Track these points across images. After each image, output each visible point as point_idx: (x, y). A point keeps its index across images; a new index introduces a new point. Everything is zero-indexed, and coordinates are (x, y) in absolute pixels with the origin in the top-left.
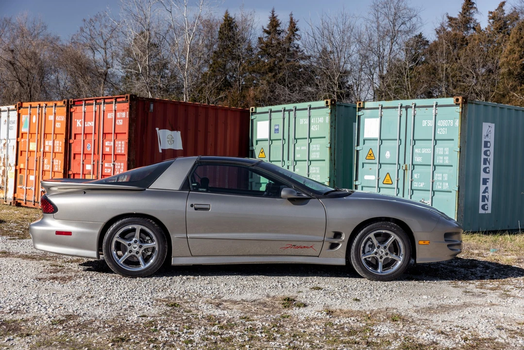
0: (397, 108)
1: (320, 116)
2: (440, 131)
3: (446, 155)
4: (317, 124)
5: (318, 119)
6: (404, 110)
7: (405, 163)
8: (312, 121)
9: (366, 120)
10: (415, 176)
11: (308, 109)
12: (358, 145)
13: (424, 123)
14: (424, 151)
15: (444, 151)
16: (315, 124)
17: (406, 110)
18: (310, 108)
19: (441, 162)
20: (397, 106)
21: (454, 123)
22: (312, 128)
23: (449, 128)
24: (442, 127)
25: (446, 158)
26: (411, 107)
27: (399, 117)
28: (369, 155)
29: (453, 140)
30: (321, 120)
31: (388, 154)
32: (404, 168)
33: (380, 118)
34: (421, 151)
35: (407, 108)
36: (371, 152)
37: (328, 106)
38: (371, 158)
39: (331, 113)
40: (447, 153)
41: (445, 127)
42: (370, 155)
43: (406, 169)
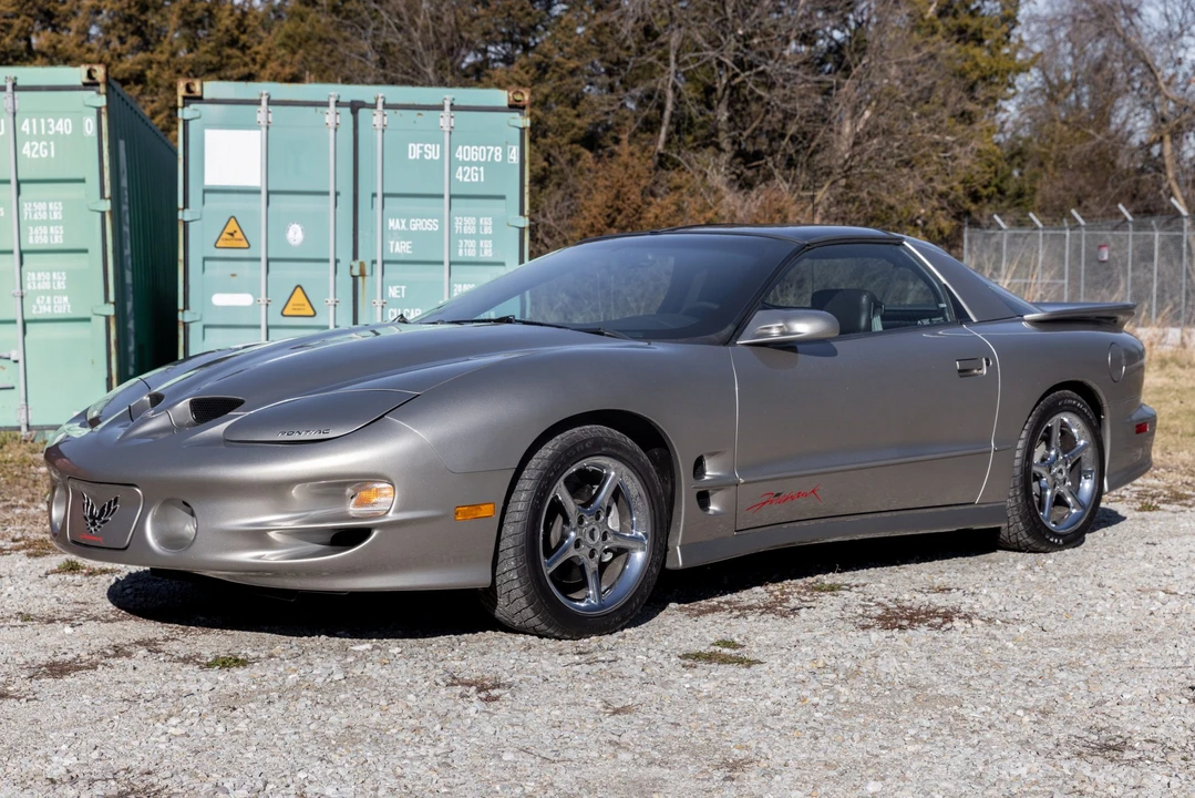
0: (326, 104)
1: (57, 115)
2: (464, 173)
3: (487, 237)
4: (48, 138)
5: (47, 125)
6: (347, 110)
7: (355, 257)
8: (25, 127)
9: (210, 134)
10: (393, 292)
11: (9, 89)
12: (186, 205)
13: (414, 151)
14: (417, 225)
15: (478, 225)
16: (39, 138)
17: (355, 112)
18: (15, 87)
19: (471, 254)
20: (324, 99)
21: (505, 154)
22: (25, 150)
23: (489, 166)
24: (471, 164)
25: (487, 245)
26: (374, 106)
27: (332, 131)
28: (225, 236)
29: (503, 197)
30: (64, 126)
31: (295, 234)
32: (356, 272)
33: (264, 129)
34: (407, 225)
35: (355, 107)
36: (232, 227)
37: (98, 84)
38: (235, 244)
39: (107, 107)
40: (488, 230)
41: (478, 164)
42: (232, 234)
43: (363, 274)
